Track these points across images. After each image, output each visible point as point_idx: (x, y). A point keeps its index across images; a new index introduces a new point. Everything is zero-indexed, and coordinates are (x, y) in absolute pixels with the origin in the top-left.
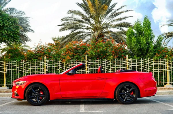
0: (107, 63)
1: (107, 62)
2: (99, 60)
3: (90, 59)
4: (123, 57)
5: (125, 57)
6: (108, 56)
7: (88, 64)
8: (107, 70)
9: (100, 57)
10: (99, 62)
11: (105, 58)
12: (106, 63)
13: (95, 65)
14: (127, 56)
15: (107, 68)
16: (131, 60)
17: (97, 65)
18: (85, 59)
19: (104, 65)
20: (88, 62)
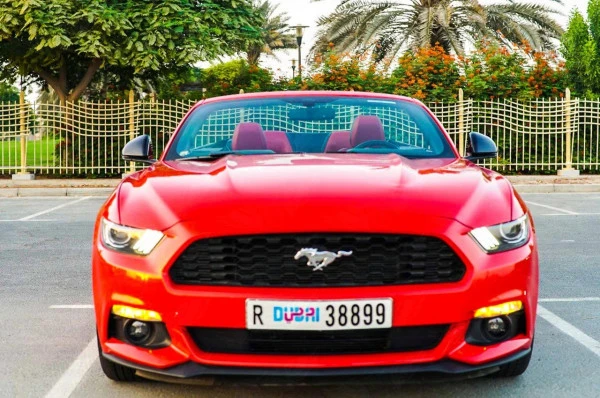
0: (515, 110)
1: (515, 105)
2: (495, 100)
3: (471, 97)
4: (554, 93)
5: (562, 94)
6: (518, 90)
7: (466, 110)
8: (514, 127)
9: (499, 94)
10: (495, 106)
11: (509, 97)
12: (513, 109)
13: (483, 115)
14: (568, 91)
15: (514, 121)
16: (577, 101)
17: (488, 115)
18: (457, 98)
19: (508, 113)
20: (465, 106)
